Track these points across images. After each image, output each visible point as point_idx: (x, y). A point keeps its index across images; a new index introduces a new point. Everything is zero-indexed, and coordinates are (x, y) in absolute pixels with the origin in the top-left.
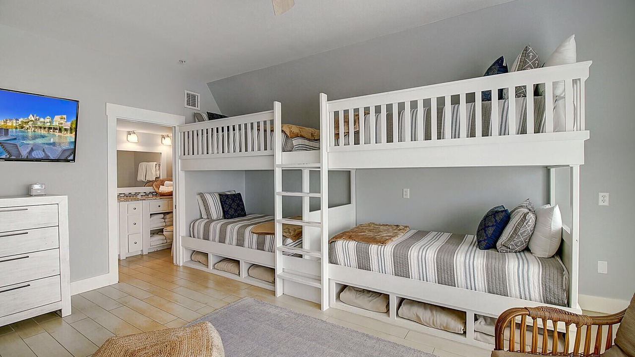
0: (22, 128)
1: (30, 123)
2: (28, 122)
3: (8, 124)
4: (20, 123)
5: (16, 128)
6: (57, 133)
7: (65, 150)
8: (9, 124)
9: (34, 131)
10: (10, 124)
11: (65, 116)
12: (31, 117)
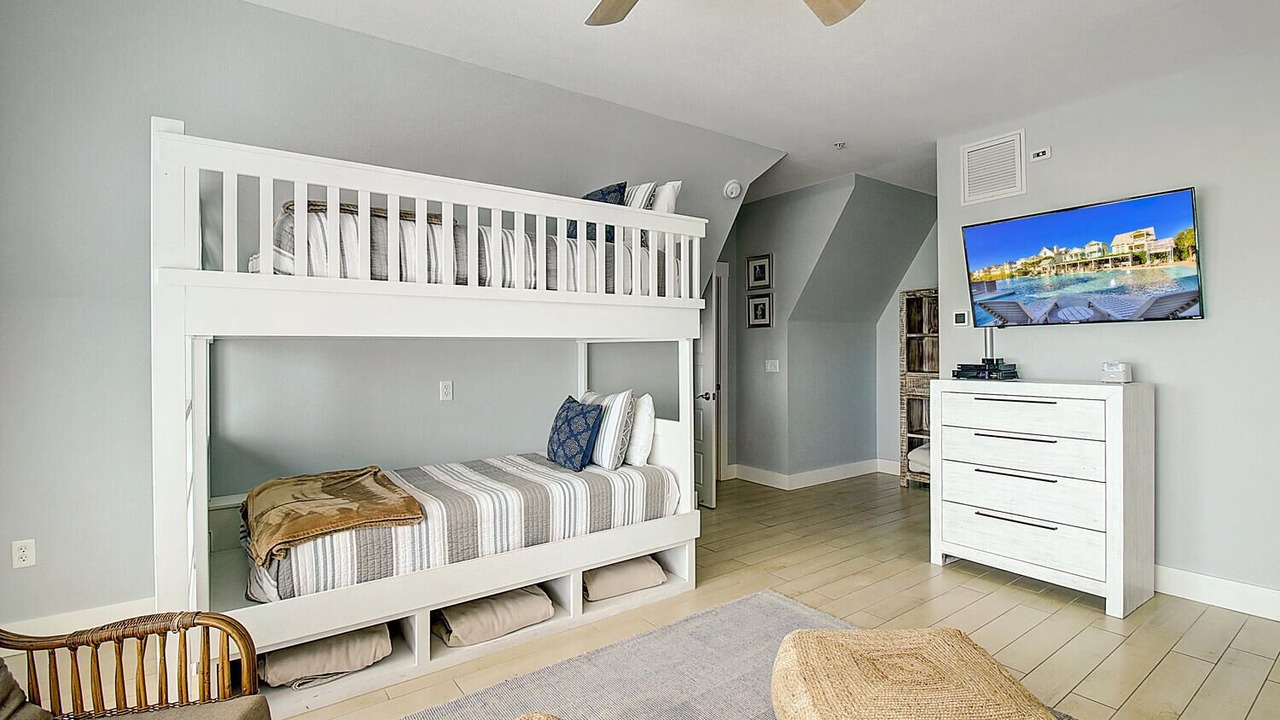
0: (1026, 273)
1: (1045, 263)
2: (1040, 262)
3: (992, 274)
4: (1019, 267)
5: (1012, 276)
6: (1128, 268)
7: (1160, 298)
8: (995, 272)
9: (1056, 274)
10: (998, 273)
11: (1151, 230)
12: (1046, 252)
